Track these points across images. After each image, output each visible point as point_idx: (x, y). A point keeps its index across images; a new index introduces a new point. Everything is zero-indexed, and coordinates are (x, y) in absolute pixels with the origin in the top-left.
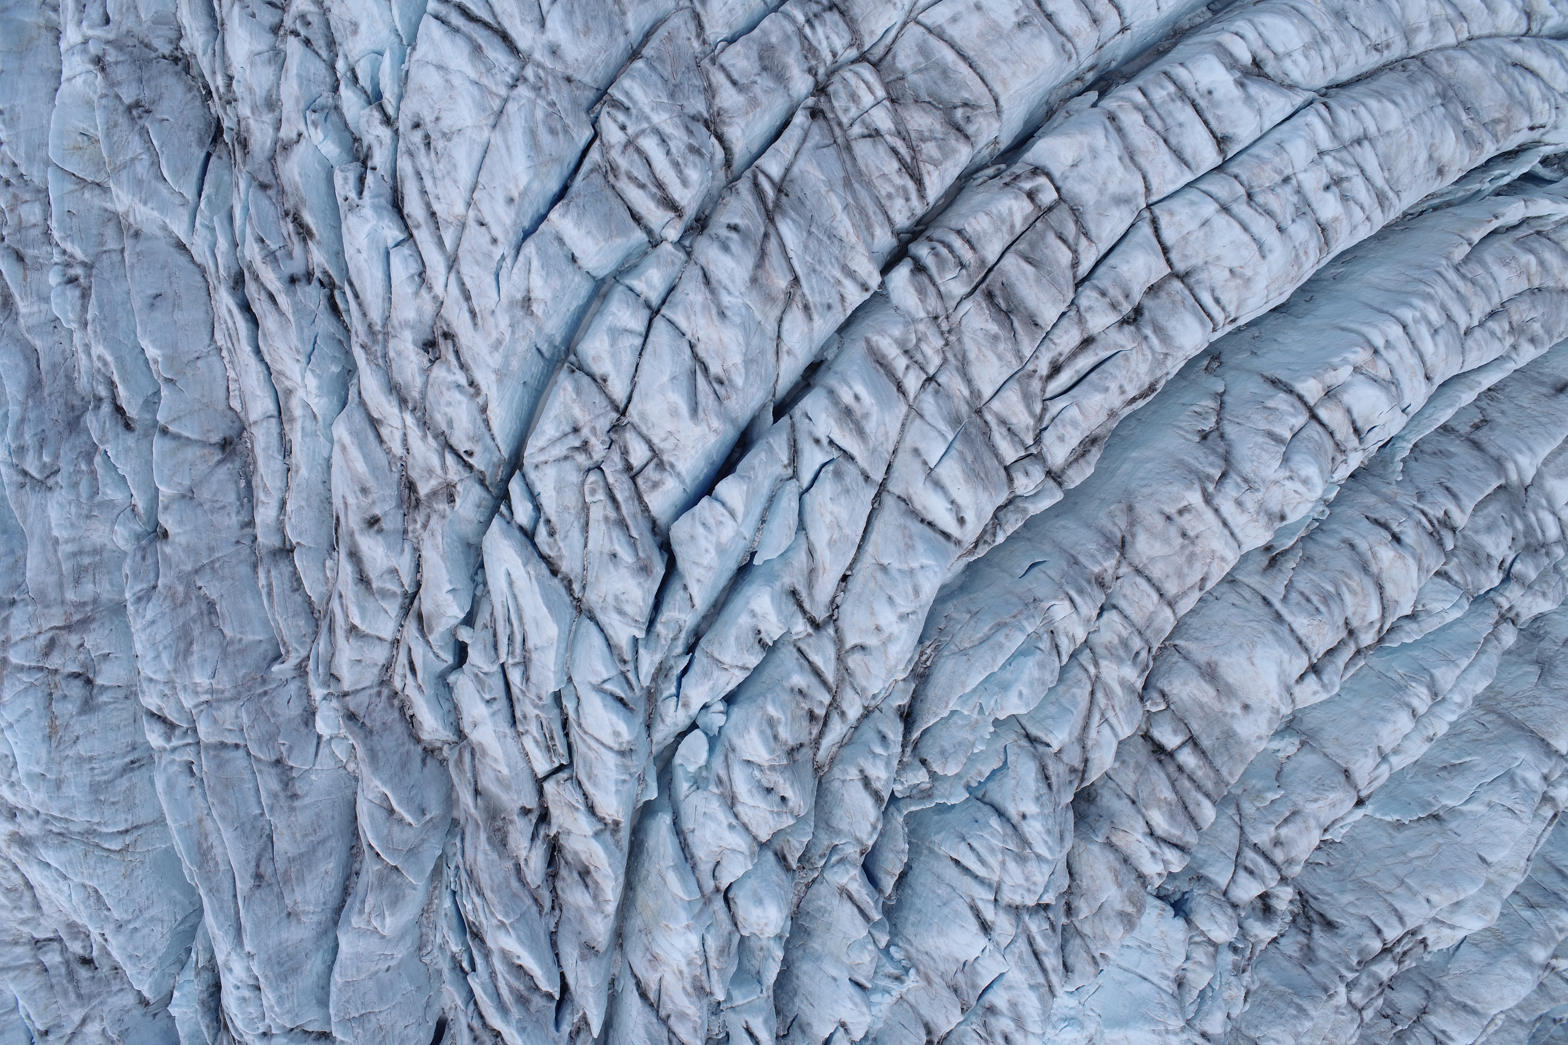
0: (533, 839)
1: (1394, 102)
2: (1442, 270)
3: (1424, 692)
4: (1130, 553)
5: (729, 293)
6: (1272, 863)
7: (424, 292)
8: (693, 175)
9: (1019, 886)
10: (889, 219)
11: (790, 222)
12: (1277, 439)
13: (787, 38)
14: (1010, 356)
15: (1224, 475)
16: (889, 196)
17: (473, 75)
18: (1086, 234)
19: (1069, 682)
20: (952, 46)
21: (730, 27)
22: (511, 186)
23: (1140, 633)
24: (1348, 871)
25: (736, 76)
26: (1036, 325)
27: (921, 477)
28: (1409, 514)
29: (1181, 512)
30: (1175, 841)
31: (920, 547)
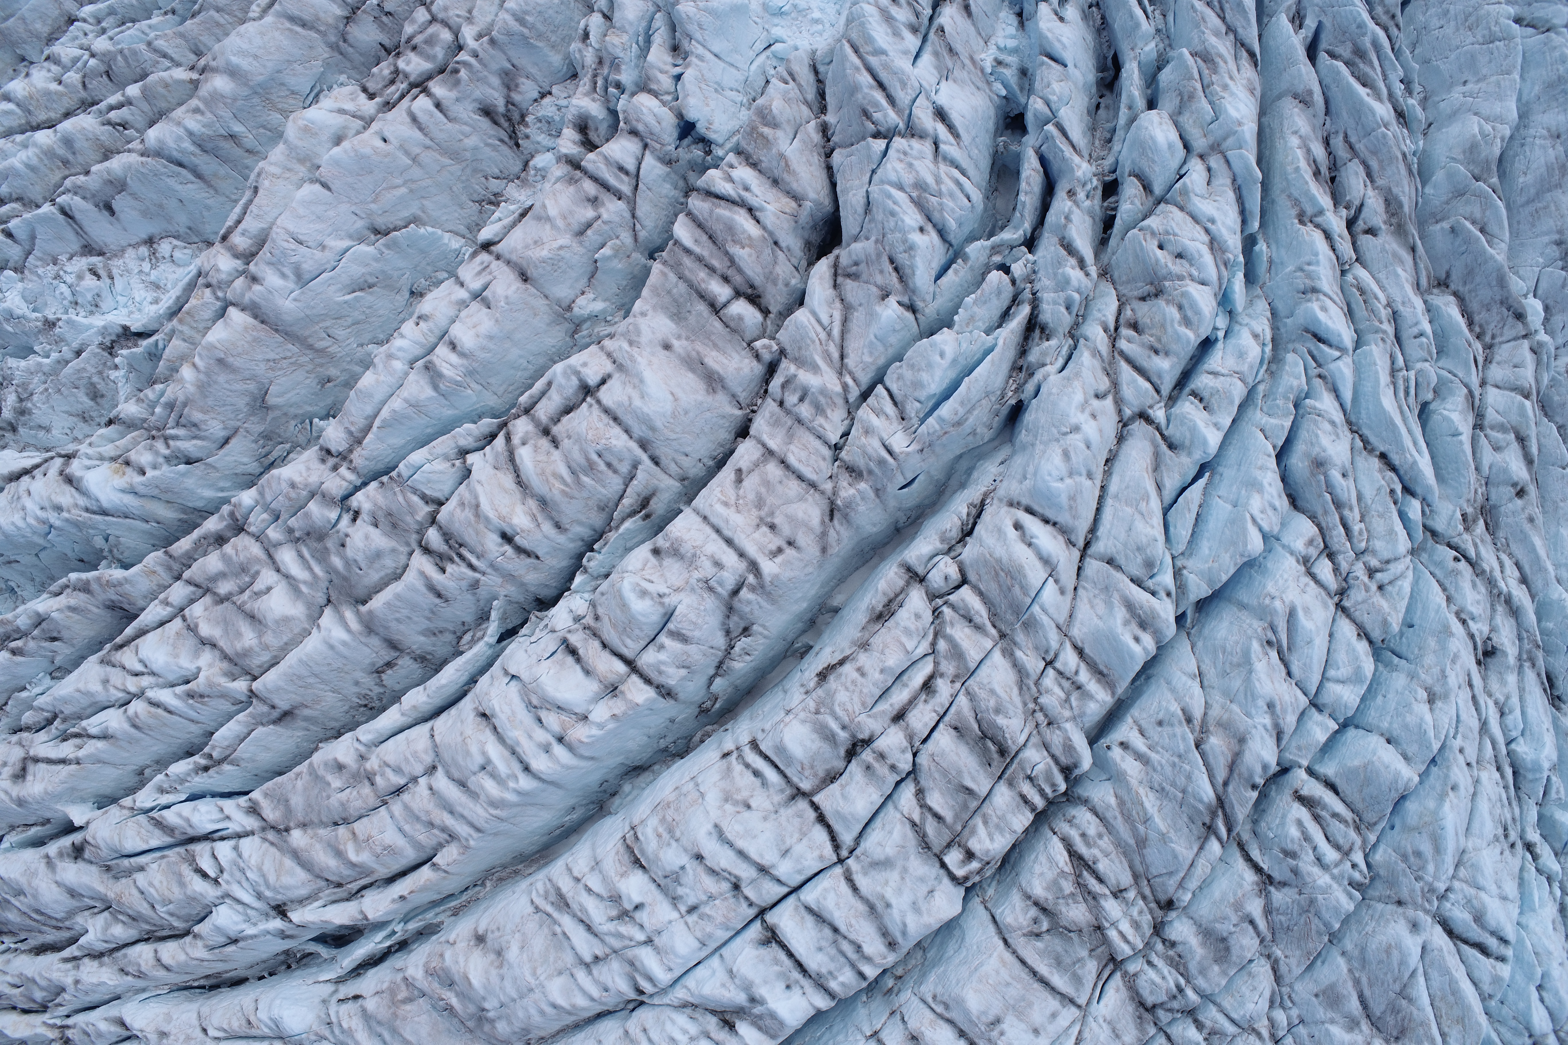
0: (1362, 205)
1: (554, 1006)
2: (475, 835)
3: (447, 371)
4: (825, 505)
5: (1265, 726)
6: (595, 179)
7: (1502, 699)
8: (1294, 832)
9: (916, 158)
10: (1097, 815)
11: (1206, 800)
12: (679, 636)
13: (1203, 972)
14: (982, 694)
15: (736, 592)
16: (1100, 836)
17: (1482, 894)
18: (914, 824)
19: (873, 368)
20: (1053, 990)
21: (1250, 974)
22: (1455, 801)
23: (799, 421)
24: (468, 171)
25: (1250, 928)
26: (956, 728)
27: (1061, 567)
28: (492, 565)
29: (780, 550)
30: (722, 203)
31: (1064, 500)
